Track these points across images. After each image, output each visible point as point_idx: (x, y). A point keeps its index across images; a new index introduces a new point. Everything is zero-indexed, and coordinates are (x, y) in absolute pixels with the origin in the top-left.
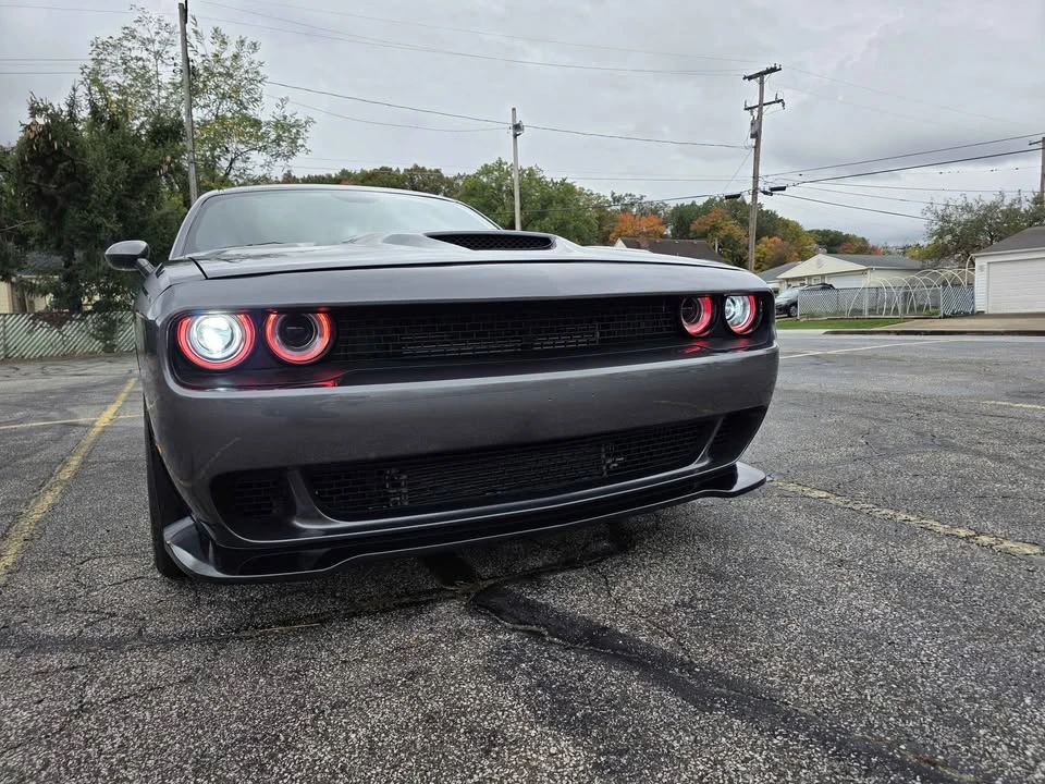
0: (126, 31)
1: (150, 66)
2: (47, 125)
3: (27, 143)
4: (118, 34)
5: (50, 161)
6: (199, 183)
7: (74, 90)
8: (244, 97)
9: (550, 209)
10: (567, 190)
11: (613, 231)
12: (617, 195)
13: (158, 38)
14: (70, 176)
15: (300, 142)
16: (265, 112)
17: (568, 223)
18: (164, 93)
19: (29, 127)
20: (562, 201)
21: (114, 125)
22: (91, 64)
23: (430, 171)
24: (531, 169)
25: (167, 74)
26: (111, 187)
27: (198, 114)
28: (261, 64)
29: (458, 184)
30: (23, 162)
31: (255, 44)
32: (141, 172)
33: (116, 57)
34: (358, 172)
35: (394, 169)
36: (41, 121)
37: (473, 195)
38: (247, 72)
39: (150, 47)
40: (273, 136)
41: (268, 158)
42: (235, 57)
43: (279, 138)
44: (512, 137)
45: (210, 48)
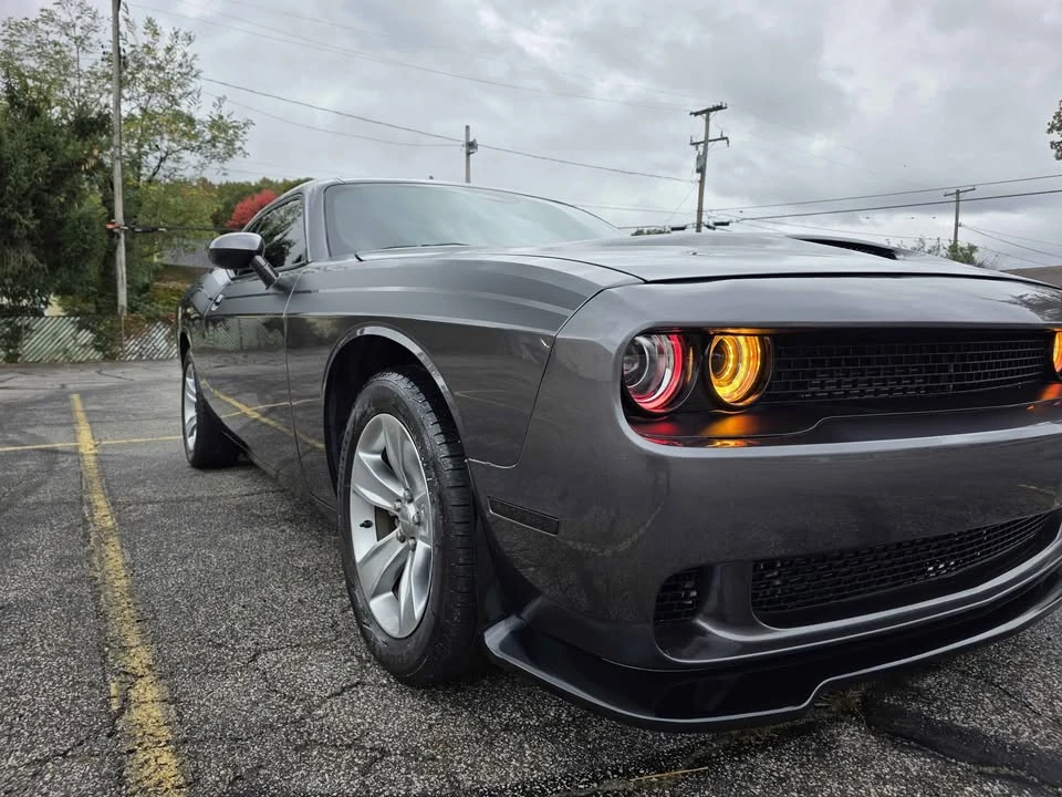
0: (44, 13)
1: (69, 52)
4: (35, 16)
6: (125, 181)
8: (177, 92)
13: (79, 23)
15: (238, 144)
16: (202, 113)
21: (34, 113)
26: (29, 179)
27: (126, 108)
28: (197, 57)
31: (190, 37)
32: (63, 166)
38: (180, 65)
39: (71, 32)
40: (208, 137)
41: (202, 159)
42: (169, 50)
43: (214, 138)
44: (464, 155)
45: (143, 38)
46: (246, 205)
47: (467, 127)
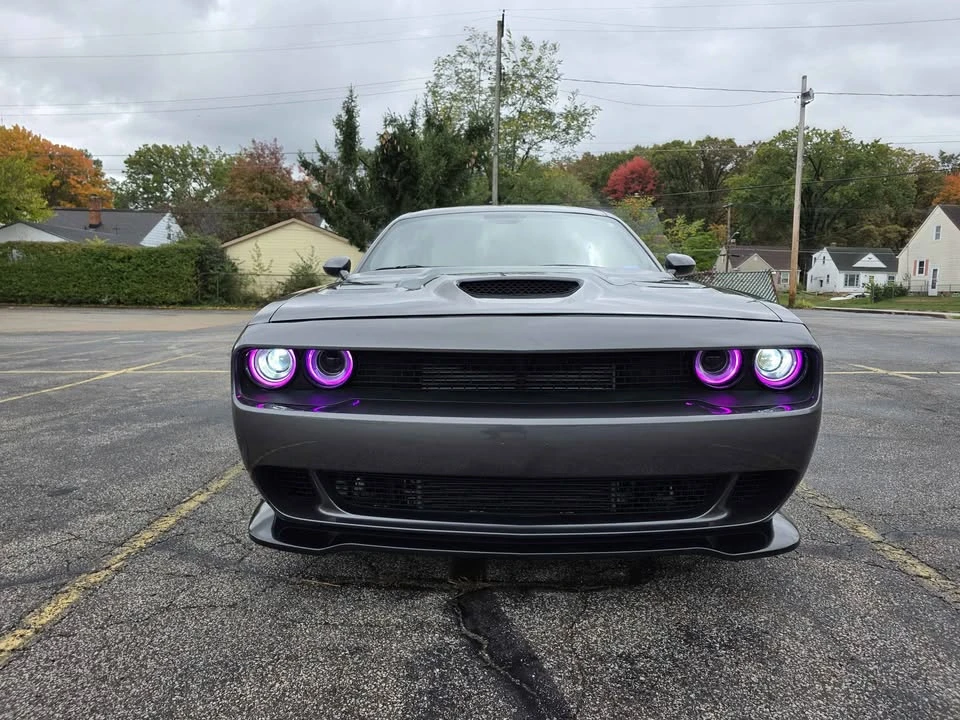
0: (460, 49)
1: (475, 75)
2: (395, 133)
3: (381, 149)
4: (453, 53)
5: (394, 162)
6: (500, 170)
7: (416, 103)
8: (543, 93)
9: (856, 174)
10: (880, 151)
11: (939, 196)
12: (948, 154)
13: (482, 52)
14: (406, 172)
15: (586, 129)
16: (558, 106)
17: (877, 187)
18: (484, 97)
19: (382, 136)
20: (873, 165)
21: (440, 129)
22: (433, 79)
23: (723, 141)
24: (837, 133)
25: (486, 82)
26: (434, 178)
27: (505, 112)
28: (560, 62)
29: (751, 153)
30: (377, 163)
31: (555, 46)
32: (455, 166)
33: (449, 71)
34: (651, 146)
35: (686, 143)
36: (390, 130)
37: (765, 163)
38: (548, 71)
39: (476, 60)
40: (563, 125)
41: (558, 146)
42: (539, 60)
43: (569, 127)
44: (800, 106)
45: (519, 55)
46: (619, 172)
47: (804, 77)
